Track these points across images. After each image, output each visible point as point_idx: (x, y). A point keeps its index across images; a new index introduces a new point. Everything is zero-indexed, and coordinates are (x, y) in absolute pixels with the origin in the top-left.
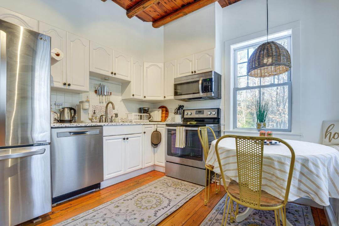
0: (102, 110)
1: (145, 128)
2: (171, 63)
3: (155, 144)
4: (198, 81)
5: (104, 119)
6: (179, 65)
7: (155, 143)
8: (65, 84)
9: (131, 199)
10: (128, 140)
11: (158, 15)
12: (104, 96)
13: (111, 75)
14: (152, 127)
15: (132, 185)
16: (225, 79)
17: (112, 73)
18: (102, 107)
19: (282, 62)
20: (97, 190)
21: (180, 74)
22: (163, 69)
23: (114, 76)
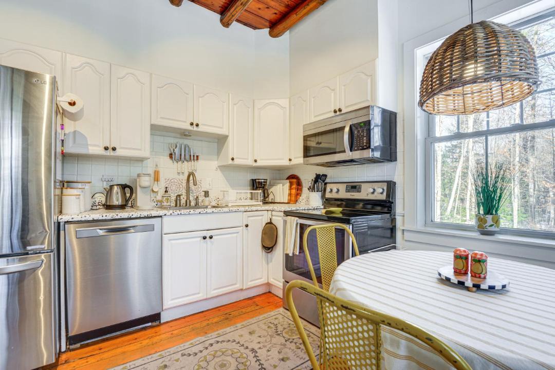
0: (181, 186)
1: (248, 217)
2: (300, 97)
3: (266, 247)
4: (342, 129)
5: (183, 201)
6: (313, 99)
7: (268, 244)
8: (106, 149)
9: (196, 354)
10: (212, 240)
11: (276, 13)
12: (185, 162)
13: (190, 128)
14: (262, 216)
15: (215, 320)
16: (404, 120)
17: (192, 124)
18: (182, 180)
19: (504, 70)
20: (154, 324)
21: (315, 116)
22: (288, 109)
23: (195, 128)
